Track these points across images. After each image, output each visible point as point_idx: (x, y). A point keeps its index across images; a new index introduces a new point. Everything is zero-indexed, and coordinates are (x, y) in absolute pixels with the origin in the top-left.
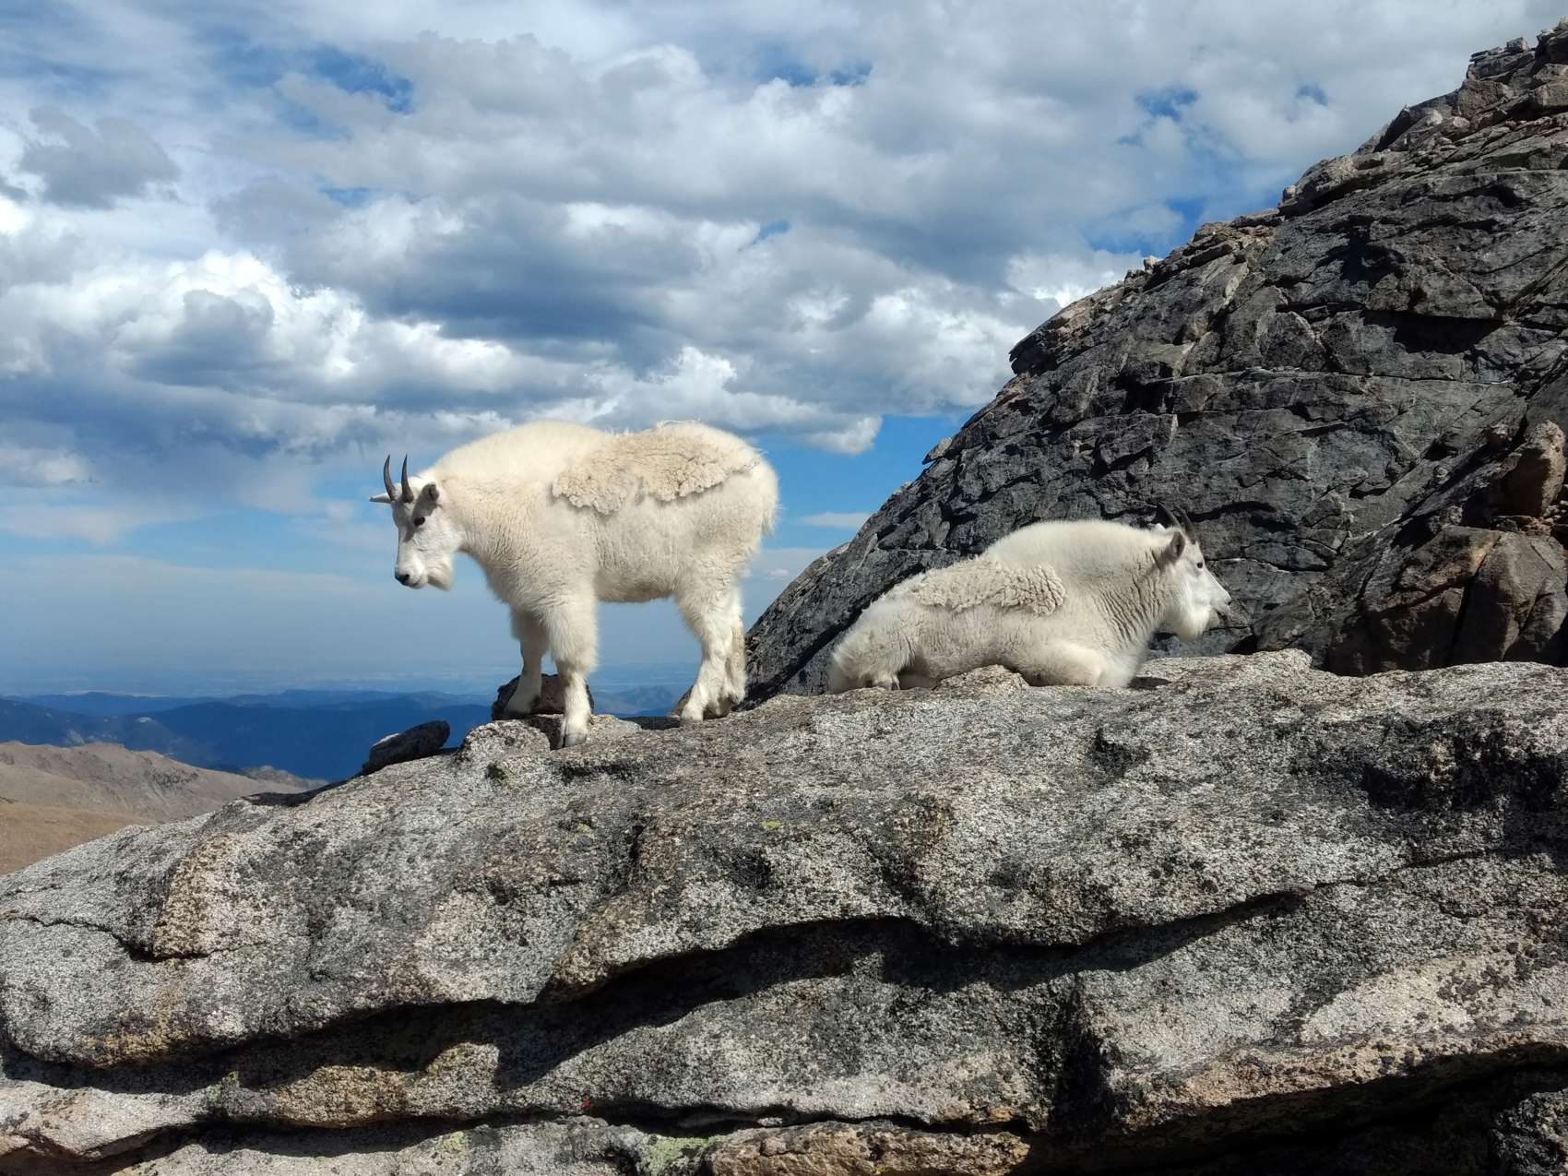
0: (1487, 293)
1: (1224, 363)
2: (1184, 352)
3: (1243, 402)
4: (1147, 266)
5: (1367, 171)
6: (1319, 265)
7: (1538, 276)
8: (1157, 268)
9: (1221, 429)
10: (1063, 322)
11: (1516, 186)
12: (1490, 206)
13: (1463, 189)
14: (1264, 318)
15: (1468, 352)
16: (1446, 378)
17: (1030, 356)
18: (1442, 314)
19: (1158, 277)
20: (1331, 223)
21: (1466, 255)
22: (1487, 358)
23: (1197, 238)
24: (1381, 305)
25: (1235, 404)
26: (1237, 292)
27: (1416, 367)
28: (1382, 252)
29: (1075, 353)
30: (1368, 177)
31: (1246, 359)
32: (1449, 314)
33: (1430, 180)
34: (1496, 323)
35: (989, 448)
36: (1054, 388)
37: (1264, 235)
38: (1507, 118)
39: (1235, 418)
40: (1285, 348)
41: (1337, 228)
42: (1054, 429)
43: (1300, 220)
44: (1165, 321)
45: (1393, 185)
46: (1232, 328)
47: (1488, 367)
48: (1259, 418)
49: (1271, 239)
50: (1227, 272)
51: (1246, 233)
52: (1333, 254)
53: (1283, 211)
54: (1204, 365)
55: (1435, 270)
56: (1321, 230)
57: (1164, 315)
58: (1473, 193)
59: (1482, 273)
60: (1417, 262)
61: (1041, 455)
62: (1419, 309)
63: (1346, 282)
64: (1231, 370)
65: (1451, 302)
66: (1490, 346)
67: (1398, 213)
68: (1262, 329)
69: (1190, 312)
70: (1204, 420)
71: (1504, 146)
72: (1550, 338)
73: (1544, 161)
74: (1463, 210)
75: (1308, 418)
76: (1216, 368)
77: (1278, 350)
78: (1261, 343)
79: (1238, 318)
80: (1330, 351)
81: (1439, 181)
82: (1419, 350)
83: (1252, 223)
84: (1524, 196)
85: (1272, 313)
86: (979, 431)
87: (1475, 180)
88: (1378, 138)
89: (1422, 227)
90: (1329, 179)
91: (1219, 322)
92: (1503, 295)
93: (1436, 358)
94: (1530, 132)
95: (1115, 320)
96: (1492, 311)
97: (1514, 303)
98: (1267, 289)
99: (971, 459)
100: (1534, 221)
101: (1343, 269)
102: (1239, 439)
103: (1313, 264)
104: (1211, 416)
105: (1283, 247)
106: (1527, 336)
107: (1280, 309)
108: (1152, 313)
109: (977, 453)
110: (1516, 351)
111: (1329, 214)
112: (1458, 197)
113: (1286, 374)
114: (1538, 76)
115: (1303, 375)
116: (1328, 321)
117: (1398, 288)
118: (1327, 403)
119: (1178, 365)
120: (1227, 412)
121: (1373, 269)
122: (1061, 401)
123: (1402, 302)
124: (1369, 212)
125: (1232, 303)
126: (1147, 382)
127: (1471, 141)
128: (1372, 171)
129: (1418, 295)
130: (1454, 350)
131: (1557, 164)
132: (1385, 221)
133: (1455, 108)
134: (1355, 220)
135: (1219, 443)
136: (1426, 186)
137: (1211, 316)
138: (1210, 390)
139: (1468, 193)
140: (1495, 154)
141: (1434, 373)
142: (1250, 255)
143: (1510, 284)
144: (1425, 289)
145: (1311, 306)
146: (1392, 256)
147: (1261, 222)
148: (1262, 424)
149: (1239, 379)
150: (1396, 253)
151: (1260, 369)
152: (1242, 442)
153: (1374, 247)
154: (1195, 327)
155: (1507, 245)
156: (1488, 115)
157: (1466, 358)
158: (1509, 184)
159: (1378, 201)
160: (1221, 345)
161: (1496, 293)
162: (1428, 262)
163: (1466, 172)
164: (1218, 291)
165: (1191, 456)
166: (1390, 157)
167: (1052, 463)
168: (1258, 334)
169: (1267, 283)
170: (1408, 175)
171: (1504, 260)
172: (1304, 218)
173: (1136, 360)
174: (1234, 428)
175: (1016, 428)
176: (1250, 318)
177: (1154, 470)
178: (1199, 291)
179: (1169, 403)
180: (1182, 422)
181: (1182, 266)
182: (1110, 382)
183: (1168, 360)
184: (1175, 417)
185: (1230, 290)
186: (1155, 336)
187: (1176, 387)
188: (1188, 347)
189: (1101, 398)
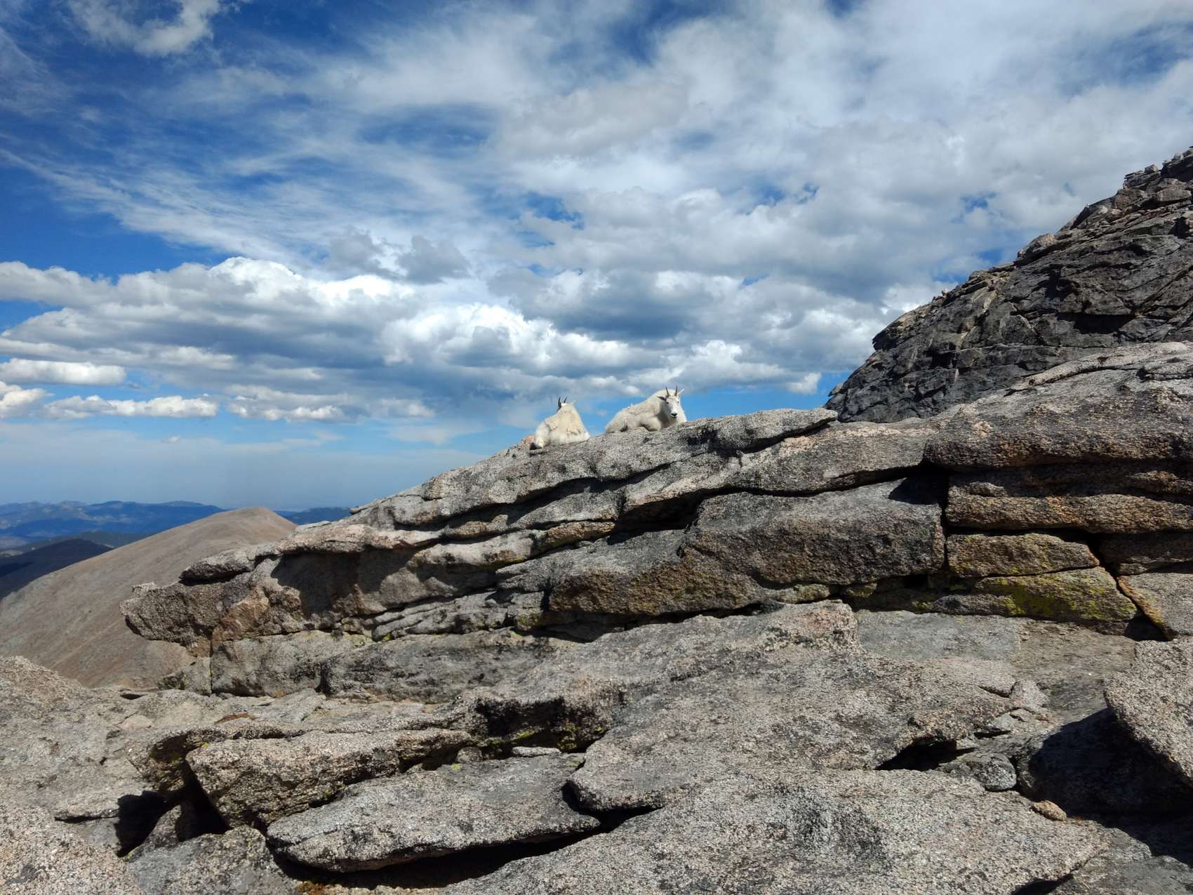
0: (1126, 301)
1: (983, 342)
2: (962, 337)
3: (992, 362)
4: (944, 294)
5: (1060, 241)
6: (1033, 291)
7: (1155, 291)
8: (948, 295)
9: (981, 376)
10: (900, 324)
11: (1143, 245)
12: (1129, 256)
13: (1113, 248)
14: (1005, 320)
15: (1115, 333)
16: (1103, 347)
17: (883, 341)
18: (1100, 313)
19: (949, 299)
20: (1040, 269)
21: (1114, 282)
22: (1126, 336)
23: (970, 278)
24: (1067, 310)
25: (988, 363)
26: (990, 306)
27: (1086, 341)
28: (1068, 282)
29: (906, 339)
30: (1063, 243)
31: (994, 340)
32: (1104, 313)
33: (1095, 244)
34: (1132, 317)
35: (862, 387)
36: (895, 357)
37: (1005, 276)
38: (1140, 208)
39: (988, 370)
40: (1015, 334)
41: (1043, 271)
42: (895, 377)
43: (1024, 268)
44: (952, 322)
45: (1074, 248)
46: (987, 324)
47: (1126, 340)
48: (1001, 369)
49: (1008, 278)
50: (985, 296)
51: (996, 275)
52: (1041, 285)
53: (1016, 263)
54: (972, 343)
55: (1097, 290)
56: (1035, 272)
57: (951, 319)
58: (1118, 250)
59: (1123, 291)
60: (1087, 287)
61: (888, 391)
62: (1087, 311)
63: (1048, 299)
64: (986, 345)
65: (1105, 307)
66: (1128, 329)
67: (1077, 262)
68: (1003, 324)
69: (965, 317)
70: (973, 371)
71: (1138, 224)
72: (1162, 323)
73: (1160, 230)
74: (1113, 258)
75: (1027, 369)
76: (979, 345)
77: (1011, 335)
78: (1002, 331)
79: (989, 319)
80: (1039, 334)
81: (1099, 244)
82: (1087, 333)
83: (999, 270)
84: (1148, 249)
85: (1008, 316)
86: (857, 380)
87: (1120, 242)
88: (1072, 223)
89: (1090, 268)
90: (1040, 246)
91: (980, 321)
92: (1135, 302)
93: (1097, 336)
94: (1153, 215)
95: (926, 322)
96: (1129, 311)
97: (1141, 305)
98: (1005, 304)
99: (852, 393)
100: (1154, 262)
101: (1046, 292)
103: (1030, 290)
104: (976, 369)
105: (1015, 282)
106: (1149, 323)
107: (1013, 313)
108: (945, 318)
109: (855, 390)
110: (1143, 331)
111: (1039, 264)
112: (1110, 252)
113: (1015, 347)
114: (1159, 185)
115: (1024, 347)
116: (1038, 319)
117: (1076, 301)
118: (1036, 361)
119: (959, 343)
120: (984, 367)
121: (1063, 292)
122: (898, 363)
123: (1078, 308)
124: (1060, 262)
125: (987, 311)
126: (942, 352)
127: (1120, 222)
128: (1065, 240)
129: (1087, 304)
130: (1108, 332)
131: (1166, 232)
132: (1069, 266)
133: (1113, 204)
134: (1053, 267)
135: (980, 383)
136: (1092, 247)
137: (976, 318)
138: (975, 356)
139: (1115, 250)
140: (1131, 229)
141: (1096, 344)
142: (997, 286)
143: (1139, 296)
144: (1091, 300)
145: (1029, 311)
146: (1073, 284)
147: (1004, 269)
149: (990, 350)
150: (1075, 283)
151: (1002, 345)
152: (992, 382)
153: (1063, 281)
154: (967, 325)
155: (1138, 276)
156: (1130, 208)
157: (1114, 335)
158: (1139, 243)
159: (1065, 256)
160: (981, 333)
161: (1131, 301)
162: (1093, 286)
163: (1115, 239)
164: (979, 305)
166: (1076, 232)
167: (894, 395)
168: (1001, 327)
169: (1006, 301)
170: (1083, 242)
171: (1136, 284)
172: (1026, 267)
173: (937, 342)
174: (988, 375)
175: (876, 378)
176: (996, 319)
177: (946, 398)
178: (970, 306)
179: (955, 363)
180: (961, 372)
181: (961, 294)
182: (924, 352)
183: (953, 341)
184: (957, 371)
185: (986, 305)
186: (947, 329)
187: (958, 355)
188: (964, 335)
189: (919, 362)
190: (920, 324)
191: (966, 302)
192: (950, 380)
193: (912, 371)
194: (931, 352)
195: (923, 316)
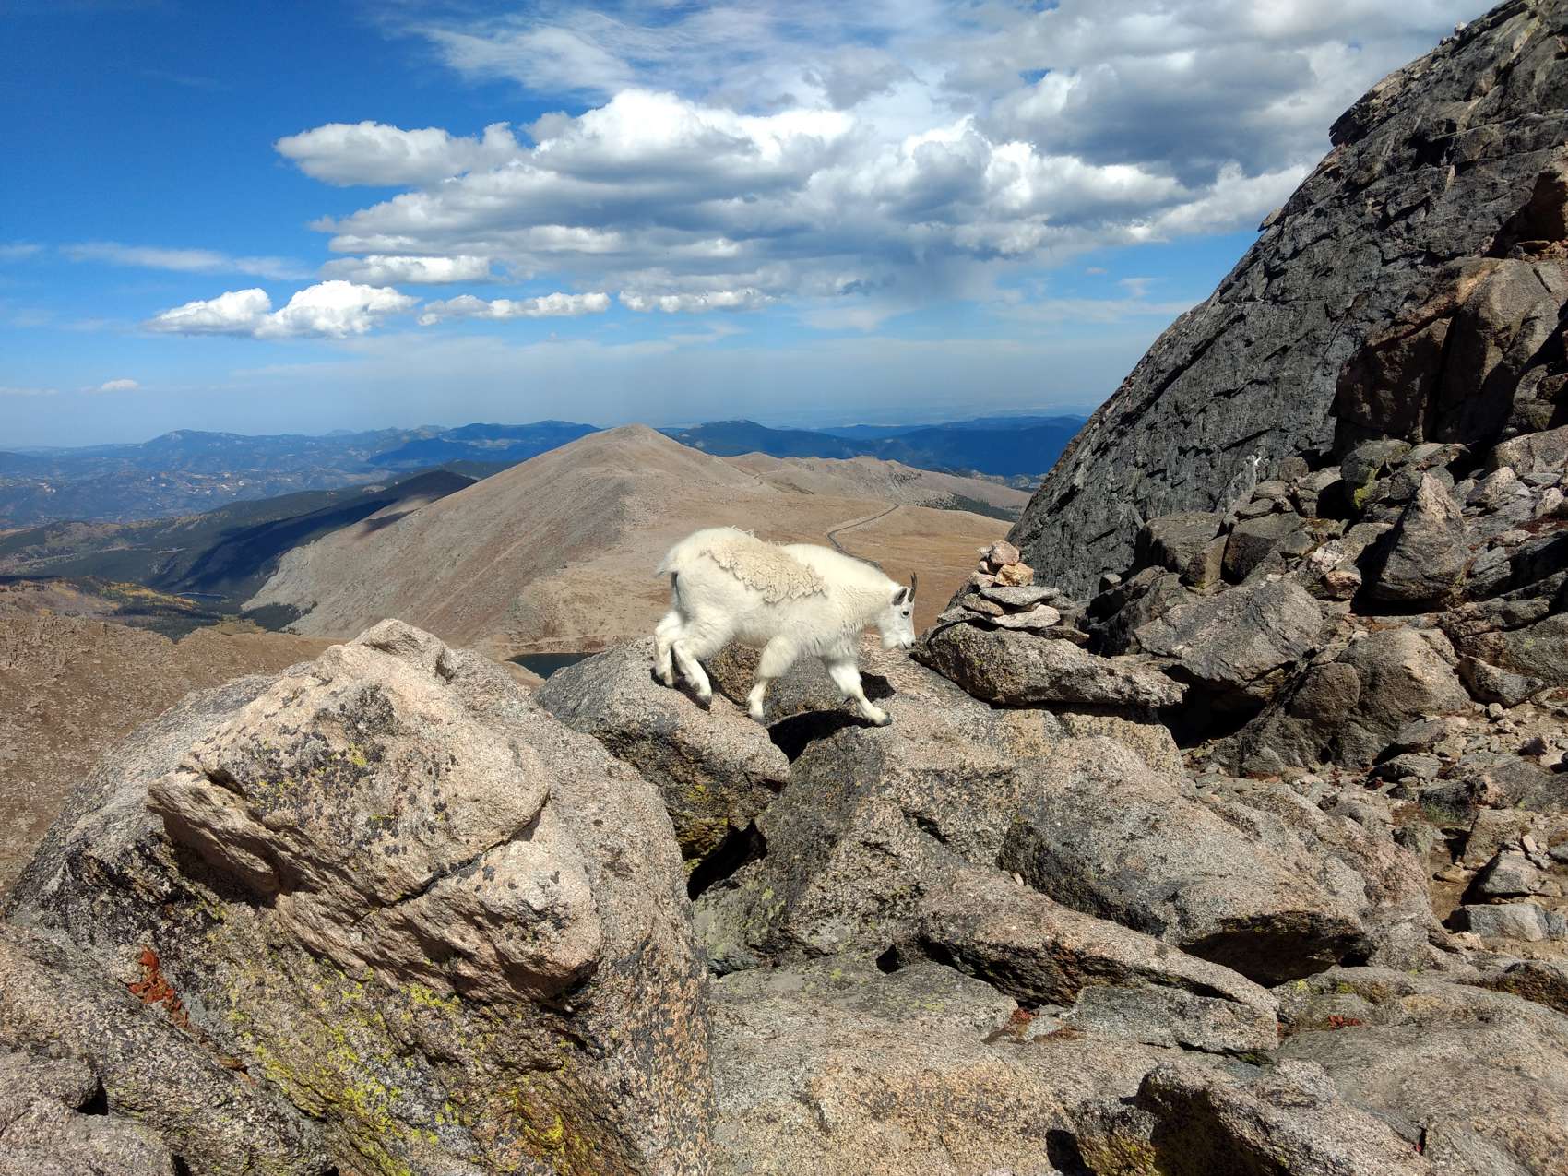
1: (1504, 113)
2: (1471, 107)
3: (1513, 147)
8: (1463, 33)
9: (1491, 174)
10: (1375, 95)
14: (1544, 68)
17: (1346, 129)
19: (1462, 41)
25: (1507, 149)
26: (1525, 46)
29: (1381, 121)
31: (1522, 107)
35: (1304, 213)
39: (1505, 162)
44: (1458, 81)
46: (1513, 80)
48: (1525, 160)
50: (1519, 28)
54: (1486, 116)
57: (1459, 76)
61: (1340, 215)
64: (1508, 118)
68: (1540, 77)
69: (1481, 70)
76: (1496, 118)
77: (1552, 96)
78: (1538, 91)
79: (1520, 72)
85: (1551, 62)
86: (1300, 199)
91: (1504, 75)
95: (1419, 87)
98: (1550, 40)
99: (1291, 223)
102: (1504, 181)
104: (1484, 163)
107: (1559, 57)
108: (1448, 76)
109: (1296, 218)
113: (1555, 117)
119: (1462, 120)
120: (1500, 158)
122: (1361, 166)
125: (1519, 56)
126: (1434, 139)
135: (1488, 187)
137: (1498, 72)
138: (1486, 140)
142: (1542, 9)
148: (1527, 165)
149: (1513, 126)
151: (1534, 115)
152: (1507, 183)
154: (1483, 84)
160: (1502, 97)
164: (1507, 46)
165: (1462, 201)
167: (1349, 220)
168: (1536, 82)
169: (1551, 34)
173: (1428, 120)
174: (1503, 172)
175: (1326, 193)
176: (1530, 69)
177: (1430, 218)
178: (1491, 49)
179: (1450, 156)
180: (1459, 172)
181: (1483, 29)
182: (1404, 143)
183: (1453, 116)
184: (1453, 168)
185: (1517, 45)
186: (1448, 96)
187: (1458, 140)
188: (1475, 102)
189: (1394, 159)
190: (1409, 90)
191: (1486, 43)
192: (1438, 187)
193: (1381, 177)
194: (1417, 140)
195: (1416, 76)
